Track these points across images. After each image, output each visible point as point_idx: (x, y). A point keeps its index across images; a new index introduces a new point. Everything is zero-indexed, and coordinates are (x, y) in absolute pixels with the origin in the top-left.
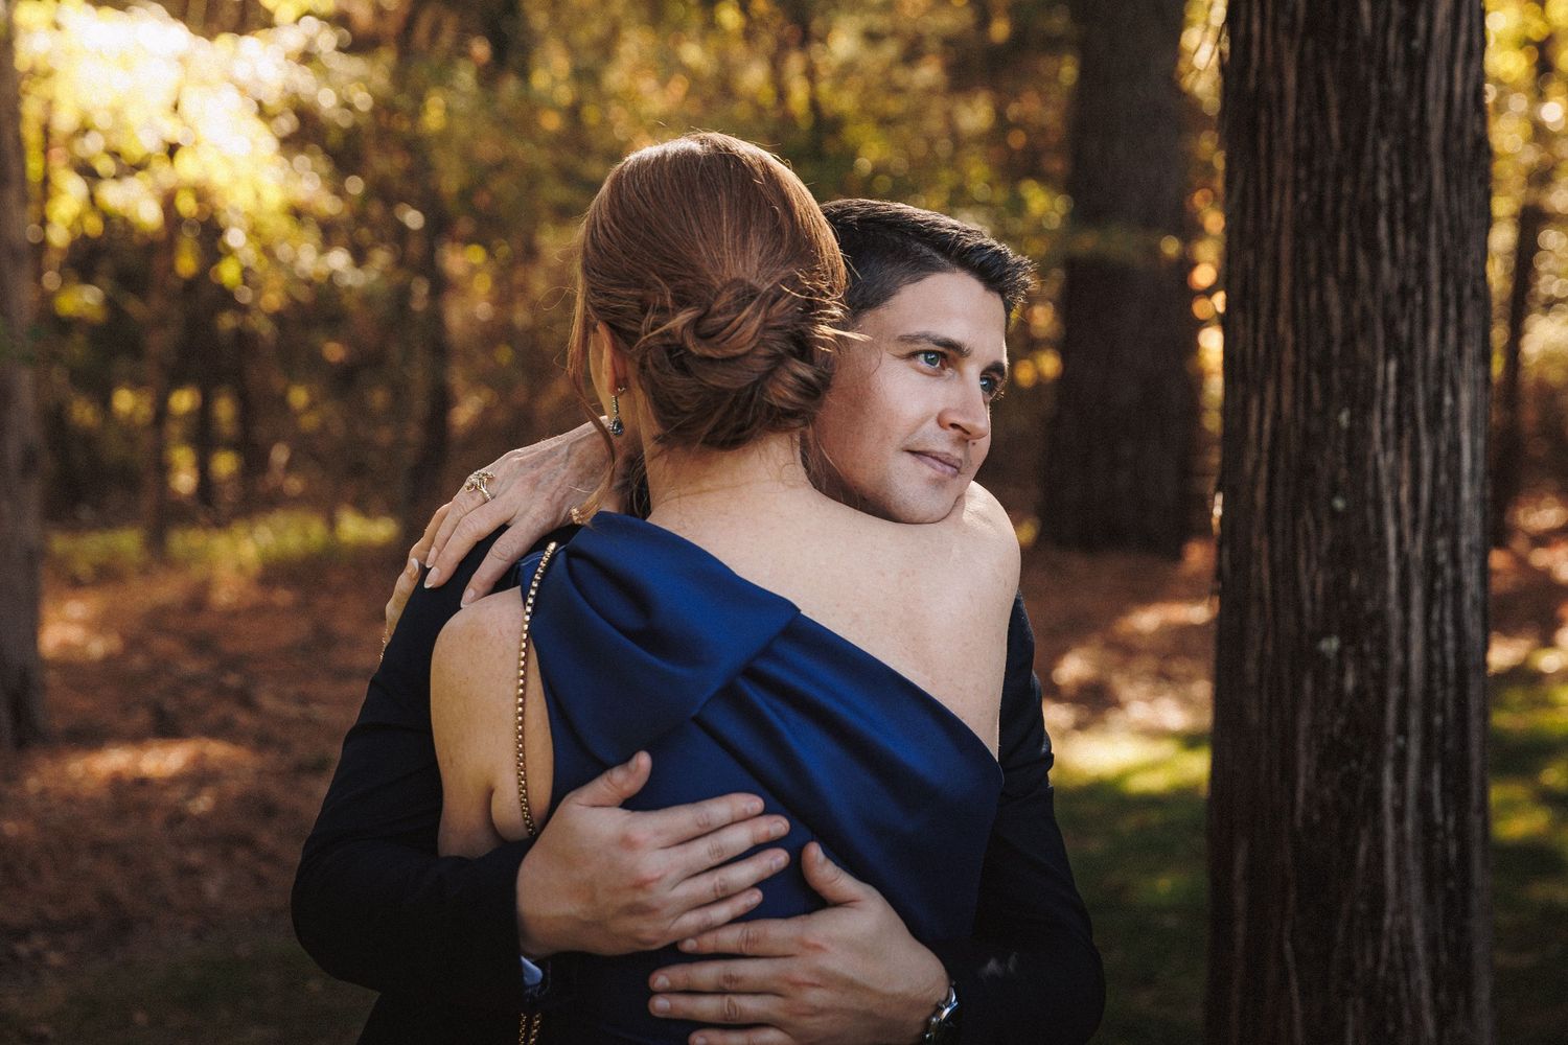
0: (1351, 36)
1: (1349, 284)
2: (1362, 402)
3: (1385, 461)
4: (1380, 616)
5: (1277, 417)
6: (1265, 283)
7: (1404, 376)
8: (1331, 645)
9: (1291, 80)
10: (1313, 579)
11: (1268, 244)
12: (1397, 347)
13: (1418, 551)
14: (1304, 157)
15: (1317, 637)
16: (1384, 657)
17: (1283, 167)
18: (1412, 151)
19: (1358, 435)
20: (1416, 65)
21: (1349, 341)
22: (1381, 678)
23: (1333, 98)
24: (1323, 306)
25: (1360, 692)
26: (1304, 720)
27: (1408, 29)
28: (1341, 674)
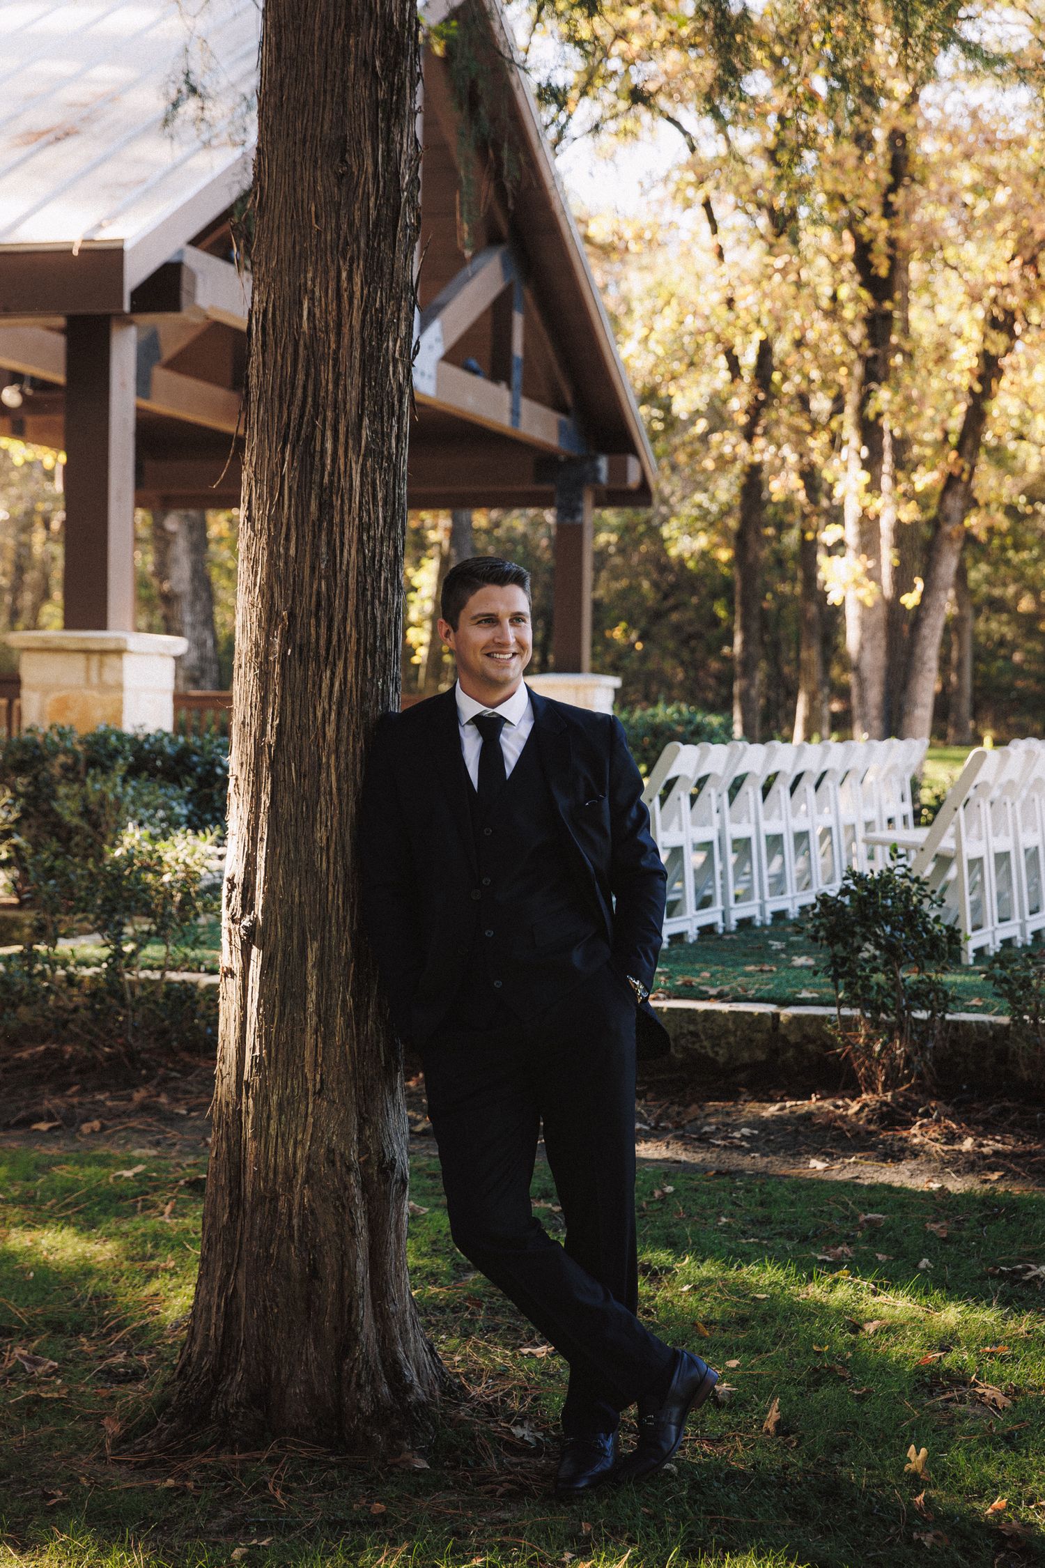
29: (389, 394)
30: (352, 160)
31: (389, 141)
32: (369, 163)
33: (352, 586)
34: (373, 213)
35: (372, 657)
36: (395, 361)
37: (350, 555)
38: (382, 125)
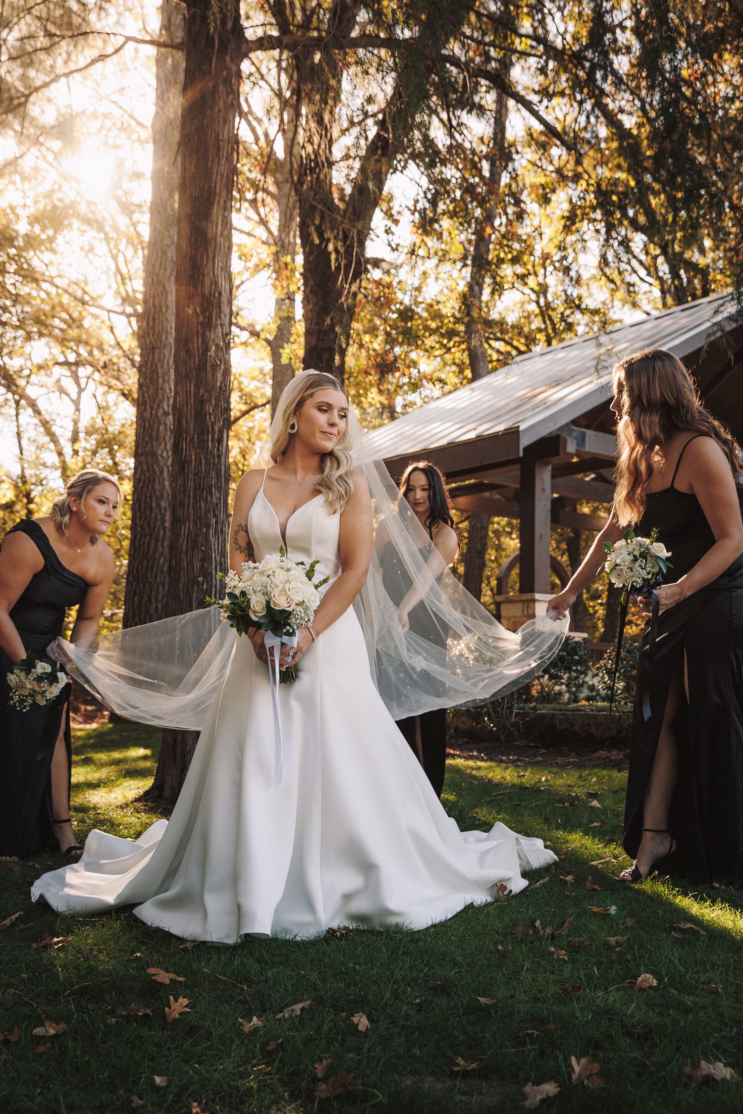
0: (207, 449)
1: (206, 501)
2: (208, 527)
3: (213, 540)
4: (211, 573)
5: (189, 529)
6: (186, 501)
7: (216, 522)
8: (201, 579)
9: (193, 457)
10: (197, 565)
11: (187, 493)
12: (215, 516)
13: (218, 560)
14: (196, 474)
15: (197, 577)
16: (212, 581)
17: (191, 476)
18: (218, 474)
19: (207, 534)
20: (219, 457)
21: (206, 514)
22: (211, 586)
23: (203, 462)
24: (200, 506)
25: (207, 589)
26: (194, 595)
27: (218, 450)
28: (203, 585)
29: (207, 426)
30: (190, 345)
31: (204, 335)
32: (195, 345)
33: (192, 495)
34: (197, 362)
35: (200, 520)
36: (210, 414)
37: (191, 484)
38: (201, 331)
